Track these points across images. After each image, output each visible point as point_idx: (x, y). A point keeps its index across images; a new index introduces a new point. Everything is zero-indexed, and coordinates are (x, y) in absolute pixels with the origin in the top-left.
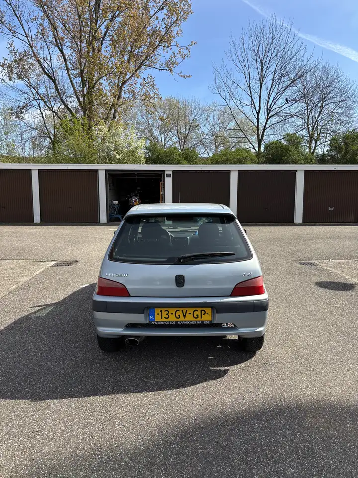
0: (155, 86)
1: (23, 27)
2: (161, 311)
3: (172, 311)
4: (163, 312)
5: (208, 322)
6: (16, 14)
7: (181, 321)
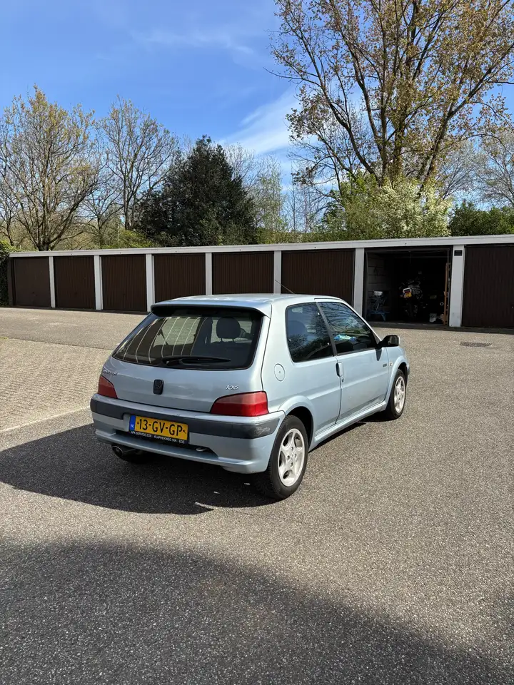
0: (504, 112)
1: (314, 63)
2: (141, 420)
3: (151, 421)
4: (142, 421)
5: (183, 442)
6: (307, 49)
7: (157, 435)
